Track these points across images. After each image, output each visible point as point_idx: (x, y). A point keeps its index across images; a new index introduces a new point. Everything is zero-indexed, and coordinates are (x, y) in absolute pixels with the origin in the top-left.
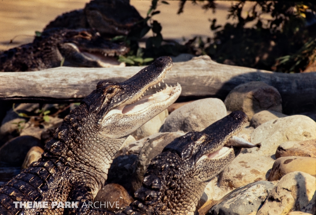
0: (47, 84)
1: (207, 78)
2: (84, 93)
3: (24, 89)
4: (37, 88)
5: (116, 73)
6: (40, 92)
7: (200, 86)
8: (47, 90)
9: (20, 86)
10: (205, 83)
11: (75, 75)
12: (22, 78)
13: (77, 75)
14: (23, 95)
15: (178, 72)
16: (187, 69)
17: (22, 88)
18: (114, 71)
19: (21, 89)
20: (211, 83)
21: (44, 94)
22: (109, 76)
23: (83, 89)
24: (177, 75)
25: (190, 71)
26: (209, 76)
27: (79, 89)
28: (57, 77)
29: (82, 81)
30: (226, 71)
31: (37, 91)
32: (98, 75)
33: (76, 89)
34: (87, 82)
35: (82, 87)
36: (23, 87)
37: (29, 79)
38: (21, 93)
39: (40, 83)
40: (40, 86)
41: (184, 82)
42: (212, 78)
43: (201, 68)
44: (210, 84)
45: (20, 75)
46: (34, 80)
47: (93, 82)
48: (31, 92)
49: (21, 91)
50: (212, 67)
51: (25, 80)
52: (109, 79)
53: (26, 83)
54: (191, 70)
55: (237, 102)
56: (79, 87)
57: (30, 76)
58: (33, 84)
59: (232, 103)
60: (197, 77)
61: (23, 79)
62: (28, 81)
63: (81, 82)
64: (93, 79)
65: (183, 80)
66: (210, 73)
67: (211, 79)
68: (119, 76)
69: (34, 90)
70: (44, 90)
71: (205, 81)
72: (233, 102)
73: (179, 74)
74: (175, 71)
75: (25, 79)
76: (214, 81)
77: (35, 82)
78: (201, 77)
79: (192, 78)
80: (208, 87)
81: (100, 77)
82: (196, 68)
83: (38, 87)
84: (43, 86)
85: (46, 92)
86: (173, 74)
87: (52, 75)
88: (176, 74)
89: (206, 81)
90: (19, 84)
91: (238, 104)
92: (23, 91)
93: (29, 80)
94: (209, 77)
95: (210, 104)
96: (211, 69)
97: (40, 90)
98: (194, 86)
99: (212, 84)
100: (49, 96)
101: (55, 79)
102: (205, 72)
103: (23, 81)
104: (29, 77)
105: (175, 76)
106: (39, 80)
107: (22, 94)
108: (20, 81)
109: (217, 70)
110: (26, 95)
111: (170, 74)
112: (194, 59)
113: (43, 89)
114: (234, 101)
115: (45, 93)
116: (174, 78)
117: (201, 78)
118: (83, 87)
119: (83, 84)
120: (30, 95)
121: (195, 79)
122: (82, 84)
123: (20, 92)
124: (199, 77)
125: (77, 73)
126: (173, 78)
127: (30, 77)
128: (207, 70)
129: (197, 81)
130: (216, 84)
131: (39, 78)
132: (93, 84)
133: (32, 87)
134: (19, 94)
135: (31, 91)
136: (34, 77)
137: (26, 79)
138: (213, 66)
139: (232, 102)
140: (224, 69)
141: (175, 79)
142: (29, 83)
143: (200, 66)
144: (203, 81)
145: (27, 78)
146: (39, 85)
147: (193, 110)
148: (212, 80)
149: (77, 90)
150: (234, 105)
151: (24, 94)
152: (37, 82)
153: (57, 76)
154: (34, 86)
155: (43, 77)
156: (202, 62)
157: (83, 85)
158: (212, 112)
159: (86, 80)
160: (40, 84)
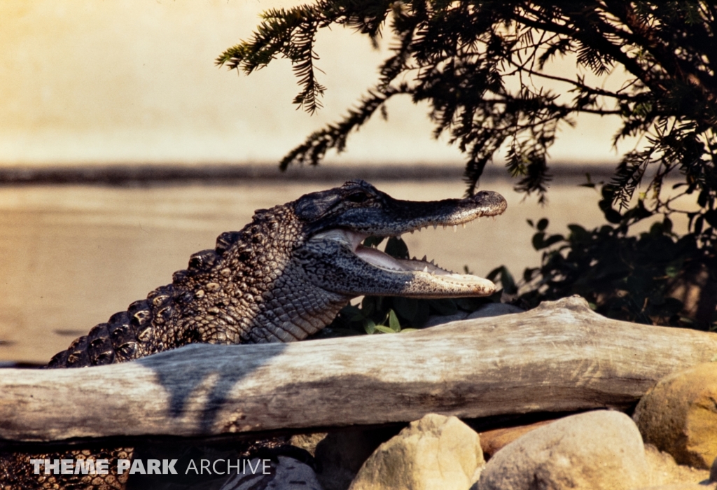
0: (158, 401)
1: (580, 365)
2: (256, 420)
3: (96, 419)
4: (131, 415)
5: (340, 364)
6: (139, 423)
7: (562, 388)
8: (157, 419)
9: (86, 412)
10: (576, 380)
11: (233, 375)
12: (90, 388)
13: (238, 372)
14: (94, 434)
15: (504, 353)
16: (526, 340)
17: (90, 415)
18: (334, 358)
19: (89, 419)
20: (591, 377)
21: (151, 427)
22: (321, 374)
23: (253, 410)
24: (501, 361)
25: (534, 348)
26: (586, 360)
27: (243, 410)
28: (183, 381)
29: (250, 389)
30: (628, 343)
31: (132, 423)
32: (293, 370)
33: (235, 411)
34: (264, 390)
35: (250, 405)
36: (94, 413)
37: (108, 389)
38: (89, 429)
39: (139, 400)
40: (141, 407)
41: (520, 379)
42: (594, 364)
43: (564, 338)
44: (587, 382)
45: (85, 379)
46: (122, 393)
47: (279, 389)
48: (115, 423)
49: (90, 422)
50: (593, 333)
51: (100, 393)
52: (322, 378)
53: (102, 401)
54: (537, 344)
55: (668, 420)
56: (243, 405)
57: (113, 381)
58: (120, 403)
59: (654, 423)
60: (554, 366)
61: (94, 391)
62: (108, 395)
63: (248, 392)
64: (281, 381)
65: (517, 374)
66: (589, 352)
67: (590, 369)
68: (350, 371)
69: (124, 420)
70: (150, 419)
71: (574, 373)
72: (657, 420)
73: (504, 358)
74: (497, 351)
75: (98, 390)
76: (598, 374)
77: (127, 397)
78: (566, 362)
79: (541, 367)
80: (583, 388)
81: (298, 377)
82: (550, 337)
83: (134, 410)
84: (147, 407)
85: (155, 422)
86: (490, 360)
87: (170, 377)
88: (497, 360)
89: (578, 374)
90: (85, 405)
91: (671, 424)
92: (94, 423)
93: (111, 392)
94: (587, 363)
95: (602, 426)
96: (591, 338)
97: (140, 417)
98: (545, 387)
99: (593, 380)
100: (165, 433)
101: (180, 388)
102: (575, 347)
103: (92, 396)
104: (109, 386)
105: (495, 364)
106: (135, 391)
107: (90, 432)
108: (86, 397)
109: (606, 340)
110: (103, 432)
111: (483, 360)
112: (543, 307)
113: (148, 415)
114: (661, 417)
115: (152, 424)
116: (493, 370)
117: (563, 366)
118: (254, 405)
119: (254, 397)
120: (114, 431)
121: (548, 370)
122: (251, 397)
123: (87, 426)
124: (559, 363)
125: (238, 369)
126: (489, 371)
127: (113, 384)
128: (582, 343)
129: (555, 374)
130: (605, 381)
131: (137, 387)
132: (279, 397)
133: (118, 412)
134: (85, 431)
135: (115, 421)
136: (124, 383)
137: (102, 390)
138: (595, 328)
139: (654, 418)
140: (624, 337)
141: (497, 372)
142: (111, 401)
143: (561, 331)
144: (570, 375)
145: (104, 386)
146: (136, 404)
147: (557, 443)
148: (594, 371)
149: (239, 412)
150: (661, 427)
151: (97, 431)
152: (133, 398)
153: (185, 377)
154: (124, 409)
155: (147, 383)
156: (567, 317)
157: (254, 399)
158: (610, 446)
159: (261, 387)
160: (139, 402)
